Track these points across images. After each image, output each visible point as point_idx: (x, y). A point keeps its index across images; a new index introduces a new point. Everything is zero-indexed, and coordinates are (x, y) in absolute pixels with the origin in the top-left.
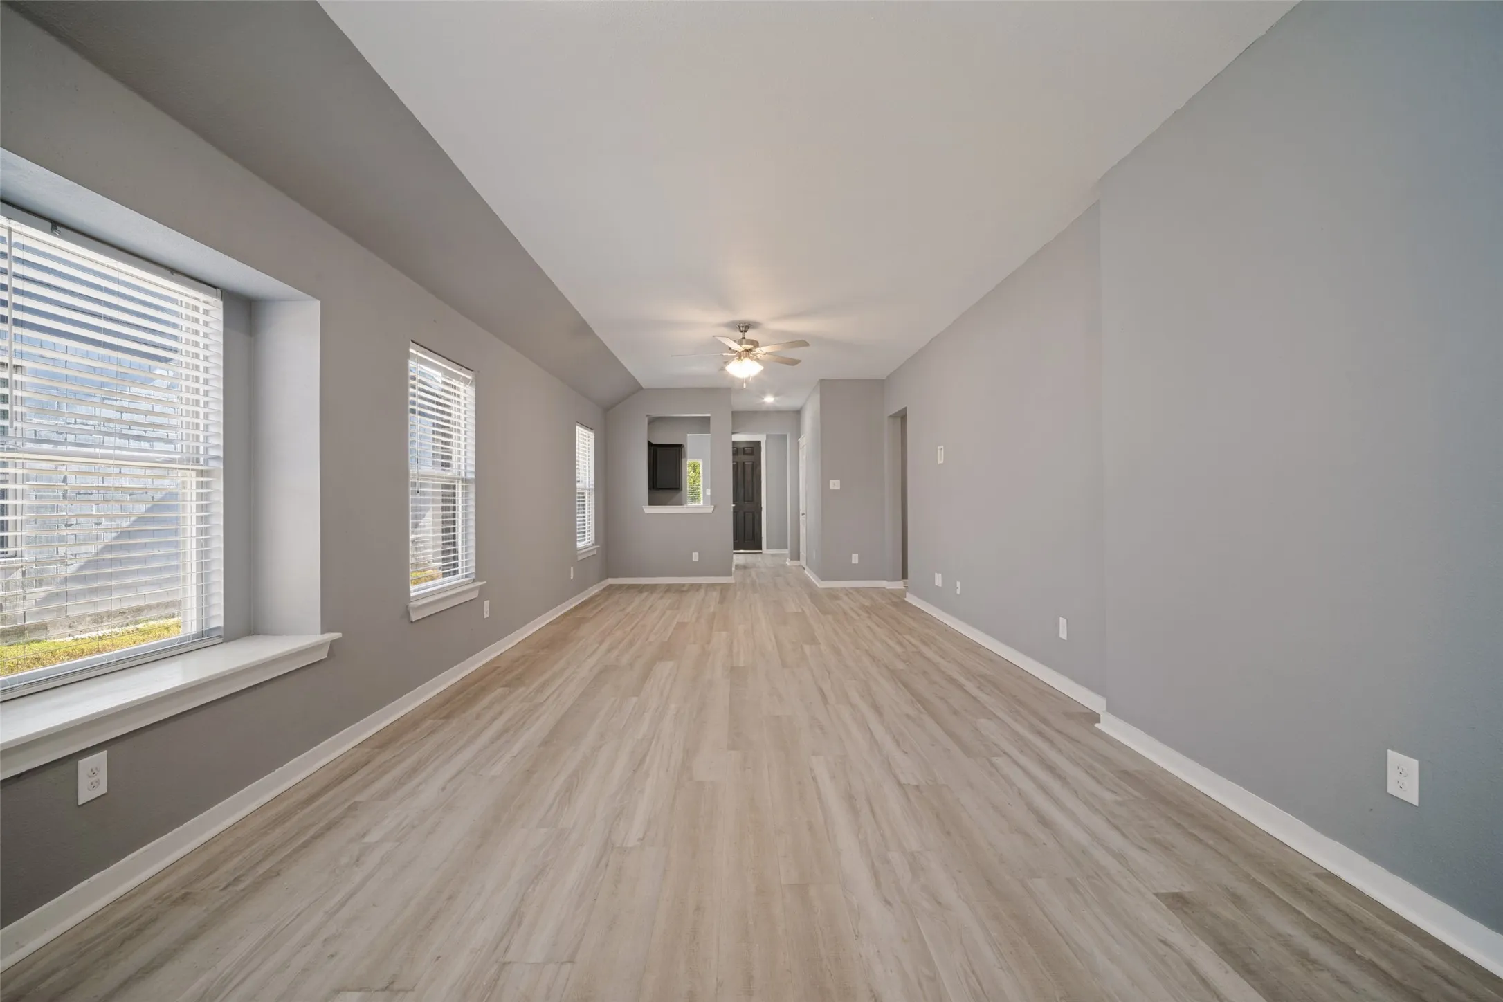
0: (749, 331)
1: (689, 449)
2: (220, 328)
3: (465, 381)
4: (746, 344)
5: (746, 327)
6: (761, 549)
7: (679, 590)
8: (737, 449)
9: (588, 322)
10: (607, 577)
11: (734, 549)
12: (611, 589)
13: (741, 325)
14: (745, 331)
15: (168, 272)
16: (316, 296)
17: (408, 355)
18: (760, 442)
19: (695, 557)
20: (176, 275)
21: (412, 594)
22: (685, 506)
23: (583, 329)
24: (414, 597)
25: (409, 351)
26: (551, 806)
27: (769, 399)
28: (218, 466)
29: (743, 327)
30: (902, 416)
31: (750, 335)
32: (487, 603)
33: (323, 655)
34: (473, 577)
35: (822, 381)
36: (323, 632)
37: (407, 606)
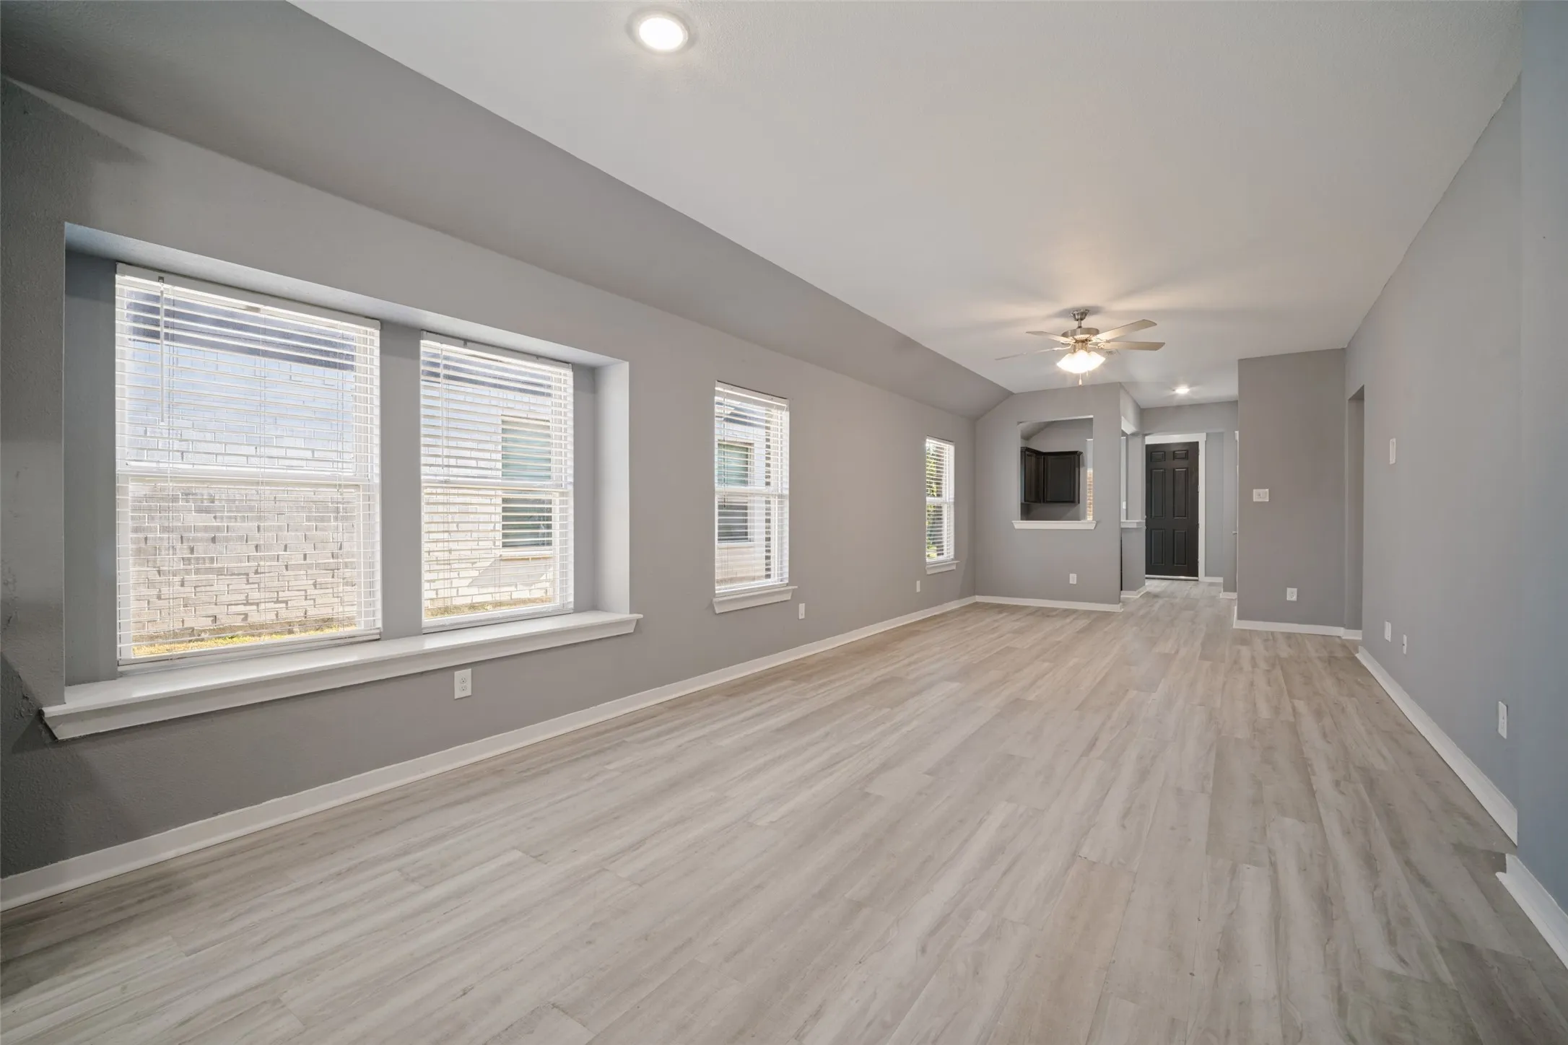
0: (1087, 318)
1: (1089, 457)
2: (571, 391)
3: (779, 408)
4: (1081, 334)
5: (1082, 314)
6: (1197, 576)
7: (1046, 614)
8: (1154, 454)
9: (909, 335)
10: (974, 594)
11: (1146, 574)
12: (976, 605)
13: (1075, 313)
14: (1082, 319)
15: (535, 358)
16: (626, 360)
17: (714, 393)
18: (1197, 443)
19: (1073, 579)
20: (540, 359)
21: (717, 592)
22: (1082, 521)
23: (907, 344)
24: (719, 594)
25: (714, 390)
26: (735, 778)
27: (1182, 391)
28: (571, 488)
29: (1078, 314)
30: (1359, 397)
31: (1089, 322)
32: (802, 607)
33: (630, 629)
34: (787, 581)
35: (1240, 361)
36: (631, 613)
37: (712, 600)
